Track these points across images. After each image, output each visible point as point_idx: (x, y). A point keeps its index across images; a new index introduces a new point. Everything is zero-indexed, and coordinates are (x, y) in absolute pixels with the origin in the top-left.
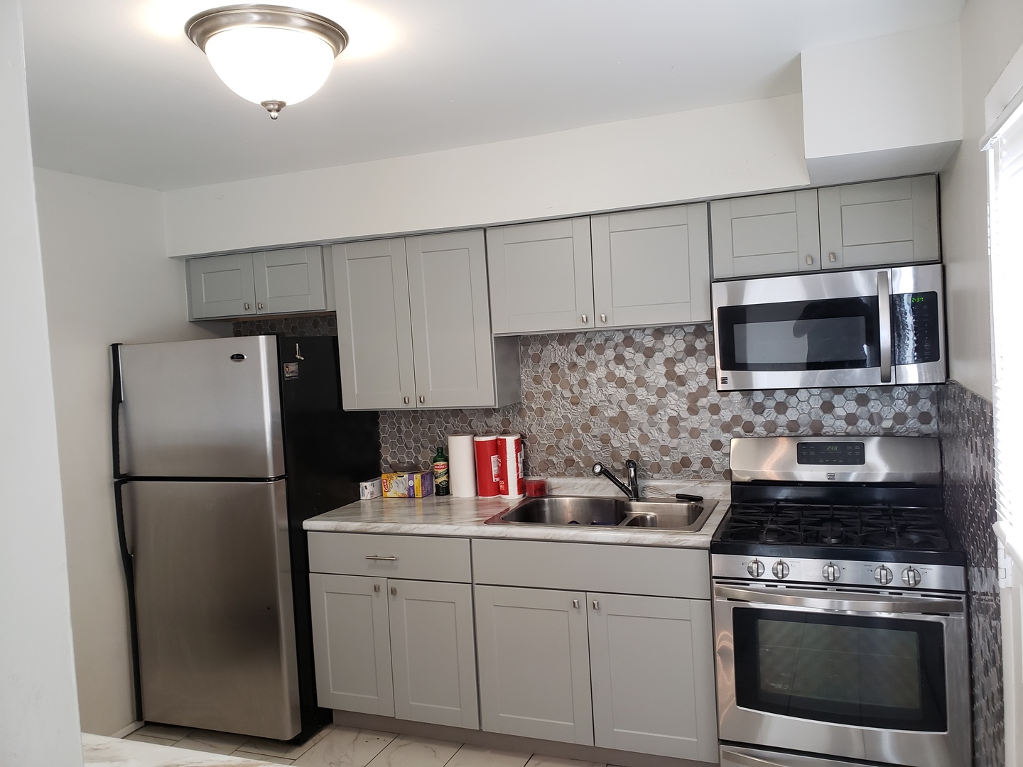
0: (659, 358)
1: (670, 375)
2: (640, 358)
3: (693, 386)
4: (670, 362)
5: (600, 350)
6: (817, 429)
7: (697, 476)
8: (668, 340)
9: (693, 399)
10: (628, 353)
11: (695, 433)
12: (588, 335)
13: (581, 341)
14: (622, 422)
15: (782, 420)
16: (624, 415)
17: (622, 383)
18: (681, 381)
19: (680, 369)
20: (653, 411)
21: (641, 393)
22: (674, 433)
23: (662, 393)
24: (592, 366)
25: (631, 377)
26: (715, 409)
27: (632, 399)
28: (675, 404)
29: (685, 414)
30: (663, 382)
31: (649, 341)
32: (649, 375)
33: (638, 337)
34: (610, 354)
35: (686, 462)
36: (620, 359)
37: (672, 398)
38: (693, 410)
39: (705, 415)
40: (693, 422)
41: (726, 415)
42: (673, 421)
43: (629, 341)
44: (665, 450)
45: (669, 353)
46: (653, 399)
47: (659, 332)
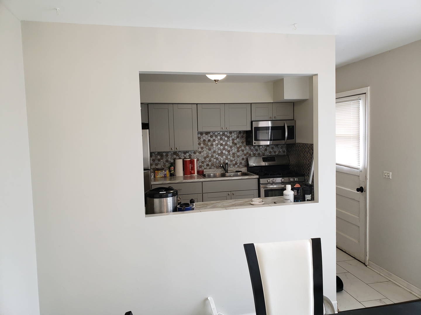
0: (231, 139)
1: (233, 143)
2: (226, 139)
3: (238, 146)
4: (233, 140)
5: (216, 136)
6: (264, 154)
7: (239, 167)
8: (233, 134)
9: (238, 148)
10: (224, 137)
11: (238, 156)
12: (214, 133)
13: (211, 134)
14: (221, 154)
15: (257, 153)
16: (222, 153)
17: (221, 145)
18: (236, 144)
19: (235, 141)
20: (229, 151)
21: (226, 147)
22: (234, 157)
23: (231, 147)
24: (214, 140)
25: (224, 143)
26: (243, 151)
27: (224, 149)
28: (234, 150)
29: (236, 152)
30: (231, 144)
31: (228, 135)
32: (228, 143)
33: (226, 133)
34: (219, 137)
35: (236, 164)
36: (221, 139)
37: (233, 148)
38: (238, 151)
39: (241, 152)
40: (238, 154)
41: (245, 152)
42: (234, 154)
43: (224, 134)
44: (231, 161)
45: (233, 137)
46: (229, 149)
47: (231, 133)
